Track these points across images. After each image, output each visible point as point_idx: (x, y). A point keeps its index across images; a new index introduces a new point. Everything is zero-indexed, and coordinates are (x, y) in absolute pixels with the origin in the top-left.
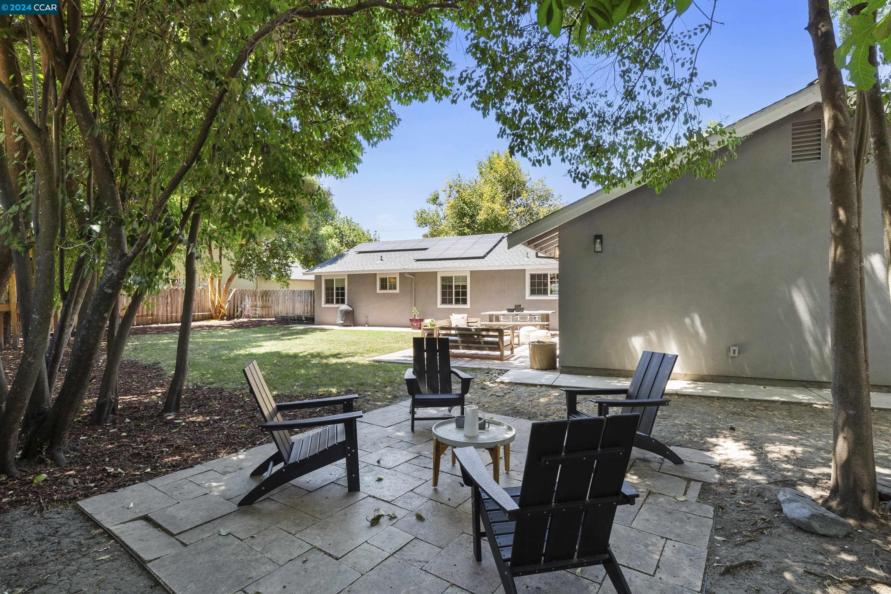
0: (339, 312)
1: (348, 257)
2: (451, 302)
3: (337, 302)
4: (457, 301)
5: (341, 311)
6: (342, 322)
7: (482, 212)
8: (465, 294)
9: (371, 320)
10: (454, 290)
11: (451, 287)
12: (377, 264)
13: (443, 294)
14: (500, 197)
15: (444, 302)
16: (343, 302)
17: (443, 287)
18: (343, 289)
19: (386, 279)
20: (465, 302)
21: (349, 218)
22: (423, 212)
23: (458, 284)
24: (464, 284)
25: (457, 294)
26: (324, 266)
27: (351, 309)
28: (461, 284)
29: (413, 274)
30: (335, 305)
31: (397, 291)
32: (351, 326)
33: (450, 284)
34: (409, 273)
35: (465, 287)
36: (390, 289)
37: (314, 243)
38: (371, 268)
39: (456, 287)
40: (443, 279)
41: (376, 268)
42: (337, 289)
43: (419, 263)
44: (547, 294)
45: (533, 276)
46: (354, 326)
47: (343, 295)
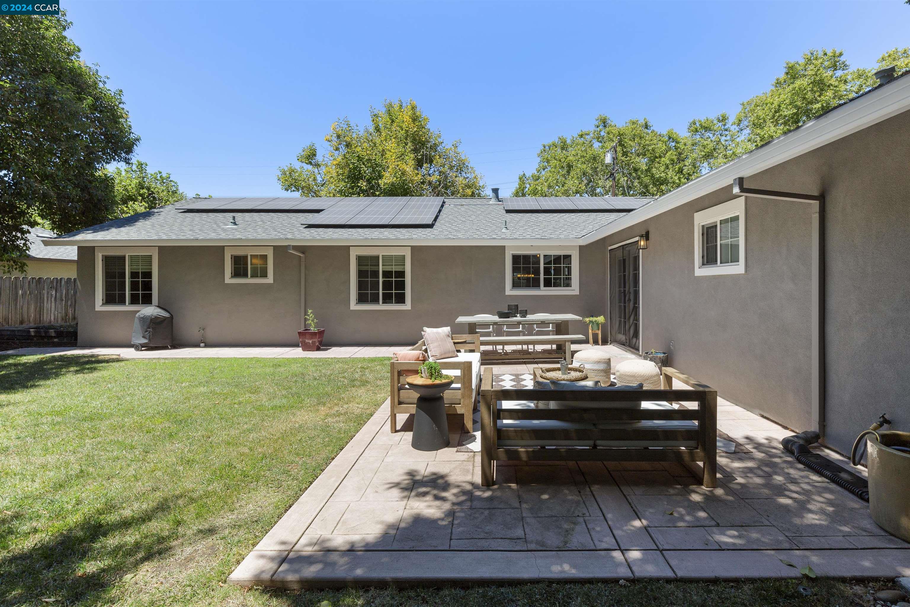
0: (136, 321)
1: (161, 218)
2: (375, 300)
3: (134, 300)
4: (387, 299)
5: (143, 319)
6: (145, 341)
7: (387, 174)
8: (401, 285)
9: (211, 335)
10: (381, 280)
11: (375, 274)
12: (224, 230)
13: (361, 285)
14: (410, 158)
15: (362, 299)
16: (147, 300)
17: (361, 274)
18: (148, 275)
19: (246, 257)
20: (401, 299)
21: (164, 175)
22: (292, 171)
23: (388, 268)
24: (399, 269)
25: (387, 285)
26: (102, 229)
27: (166, 315)
28: (394, 269)
29: (303, 249)
30: (128, 308)
31: (270, 279)
32: (165, 348)
33: (374, 268)
34: (295, 248)
35: (401, 274)
36: (254, 276)
37: (84, 189)
38: (213, 236)
39: (387, 274)
40: (361, 260)
41: (223, 236)
42: (134, 275)
43: (313, 230)
44: (539, 286)
45: (516, 259)
46: (175, 346)
47: (148, 286)
